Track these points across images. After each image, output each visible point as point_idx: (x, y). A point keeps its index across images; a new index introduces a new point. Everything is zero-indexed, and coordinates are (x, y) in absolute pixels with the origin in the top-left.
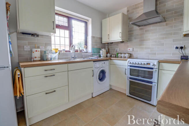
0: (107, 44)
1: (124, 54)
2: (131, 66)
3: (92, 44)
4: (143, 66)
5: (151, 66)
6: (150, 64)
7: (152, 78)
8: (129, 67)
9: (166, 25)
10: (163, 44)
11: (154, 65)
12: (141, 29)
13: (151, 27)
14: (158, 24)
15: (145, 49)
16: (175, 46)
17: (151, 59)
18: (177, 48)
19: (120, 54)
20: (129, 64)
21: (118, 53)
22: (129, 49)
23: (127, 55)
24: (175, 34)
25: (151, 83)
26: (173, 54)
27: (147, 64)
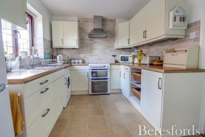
0: (56, 49)
1: (78, 60)
2: (92, 70)
3: (44, 48)
4: (99, 68)
5: (106, 68)
6: (105, 66)
7: (107, 76)
8: (91, 71)
9: (107, 40)
10: (105, 53)
11: (108, 67)
12: (90, 40)
13: (98, 40)
14: (102, 39)
15: (94, 56)
16: (112, 55)
17: (99, 63)
18: (112, 56)
19: (73, 60)
20: (91, 68)
21: (71, 59)
22: (81, 55)
23: (80, 61)
24: (111, 47)
25: (107, 79)
26: (111, 59)
27: (104, 66)
